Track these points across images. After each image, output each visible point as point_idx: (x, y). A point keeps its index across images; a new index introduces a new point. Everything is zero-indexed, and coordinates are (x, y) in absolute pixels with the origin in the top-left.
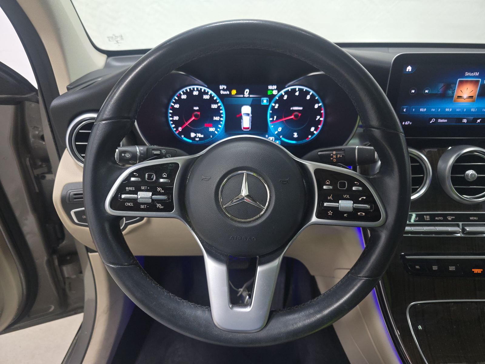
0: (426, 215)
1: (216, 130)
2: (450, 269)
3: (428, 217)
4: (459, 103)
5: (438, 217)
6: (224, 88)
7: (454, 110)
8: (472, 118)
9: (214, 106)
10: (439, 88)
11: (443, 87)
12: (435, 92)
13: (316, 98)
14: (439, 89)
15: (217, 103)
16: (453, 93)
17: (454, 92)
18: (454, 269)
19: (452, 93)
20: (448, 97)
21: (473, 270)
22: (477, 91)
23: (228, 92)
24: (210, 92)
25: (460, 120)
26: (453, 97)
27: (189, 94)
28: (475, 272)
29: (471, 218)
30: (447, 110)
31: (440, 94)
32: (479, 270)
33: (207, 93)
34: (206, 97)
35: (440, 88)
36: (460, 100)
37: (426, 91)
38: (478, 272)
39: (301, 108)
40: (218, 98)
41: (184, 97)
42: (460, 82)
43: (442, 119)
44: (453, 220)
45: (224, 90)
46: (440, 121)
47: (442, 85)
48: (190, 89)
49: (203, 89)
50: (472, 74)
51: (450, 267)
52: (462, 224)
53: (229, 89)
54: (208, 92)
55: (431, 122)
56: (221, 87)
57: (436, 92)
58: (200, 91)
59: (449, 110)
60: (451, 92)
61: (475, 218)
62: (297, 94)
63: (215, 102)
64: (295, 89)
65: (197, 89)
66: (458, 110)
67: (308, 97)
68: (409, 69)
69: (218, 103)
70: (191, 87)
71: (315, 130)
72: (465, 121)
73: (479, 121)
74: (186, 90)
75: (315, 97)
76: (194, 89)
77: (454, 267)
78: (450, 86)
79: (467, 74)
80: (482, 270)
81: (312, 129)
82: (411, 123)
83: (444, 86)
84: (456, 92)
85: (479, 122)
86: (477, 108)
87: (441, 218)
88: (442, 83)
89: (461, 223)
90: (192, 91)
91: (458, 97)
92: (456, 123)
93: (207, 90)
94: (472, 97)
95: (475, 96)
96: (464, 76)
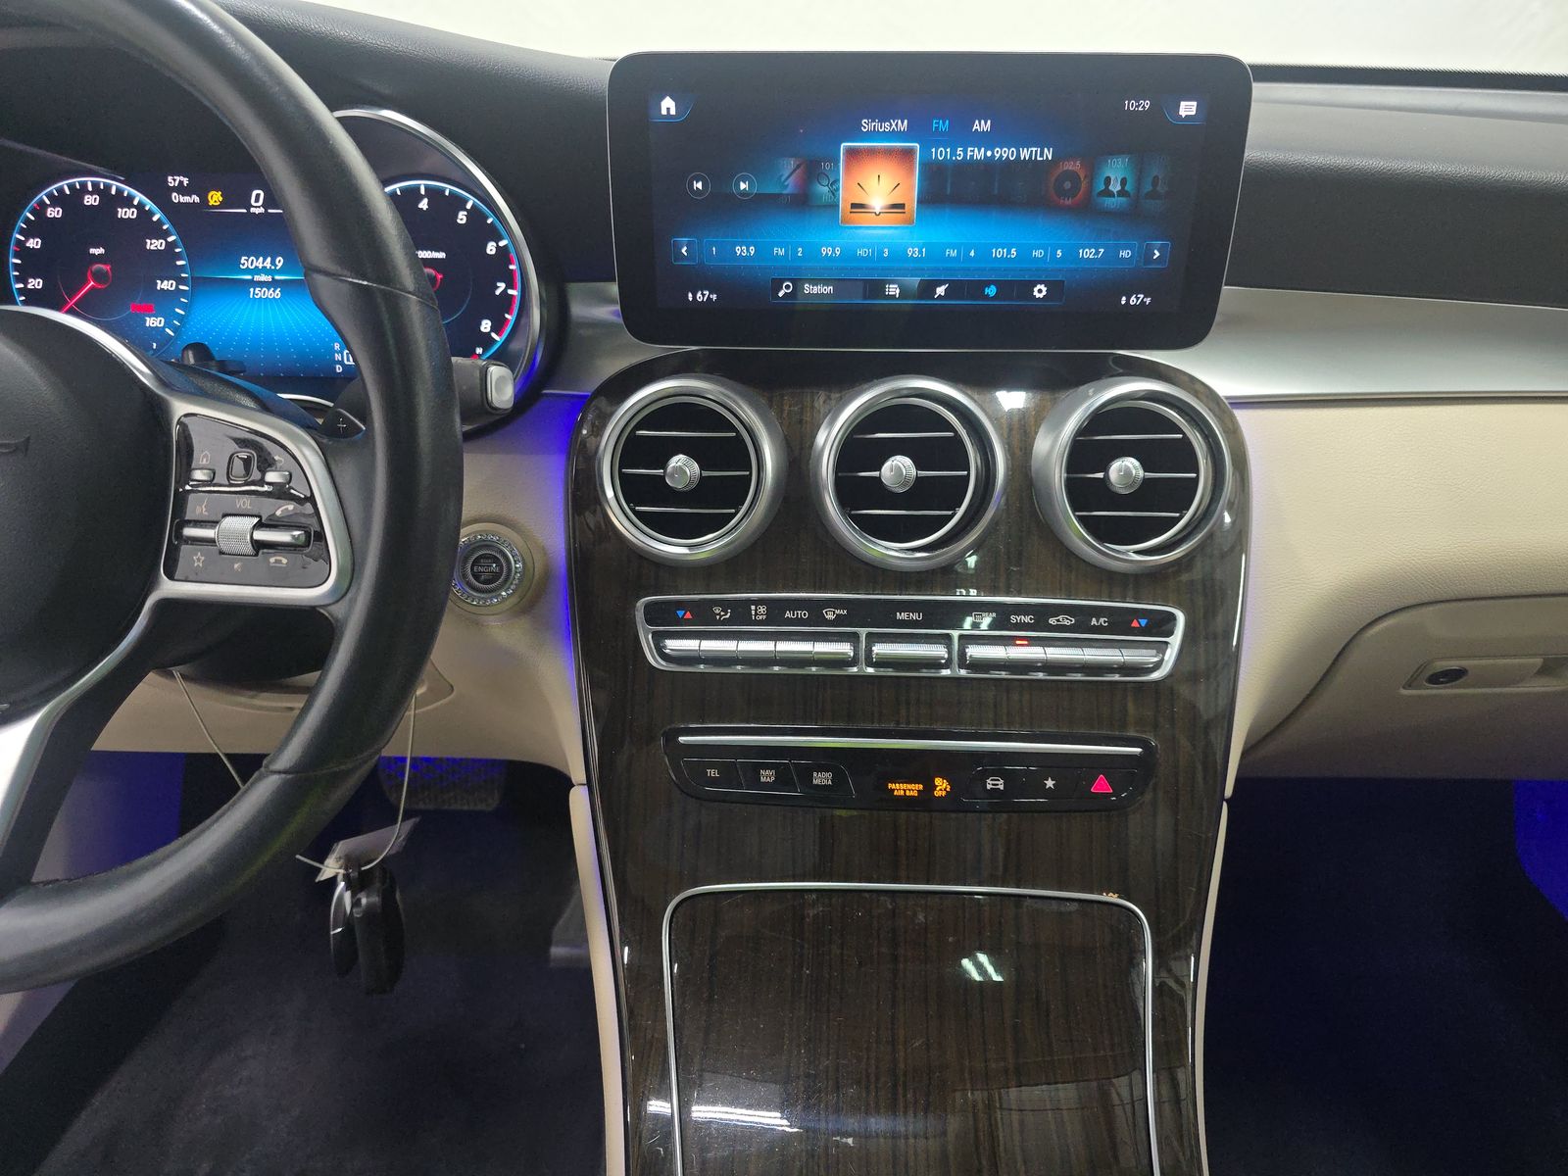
0: (758, 602)
1: (168, 324)
2: (815, 782)
3: (762, 609)
4: (856, 228)
5: (793, 610)
6: (181, 182)
7: (848, 255)
8: (914, 281)
9: (155, 245)
10: (782, 176)
11: (795, 170)
12: (772, 189)
13: (489, 221)
14: (783, 179)
15: (165, 235)
16: (834, 192)
17: (838, 189)
18: (830, 782)
19: (831, 194)
20: (819, 206)
21: (890, 786)
22: (913, 187)
23: (196, 199)
24: (139, 197)
25: (876, 287)
26: (835, 206)
27: (70, 202)
28: (896, 793)
29: (902, 616)
30: (826, 251)
31: (792, 195)
32: (909, 786)
33: (128, 202)
34: (126, 213)
35: (786, 176)
36: (860, 217)
37: (743, 186)
38: (908, 793)
39: (441, 255)
40: (164, 219)
41: (54, 213)
42: (852, 153)
43: (814, 282)
44: (838, 621)
45: (181, 190)
46: (808, 288)
47: (792, 163)
48: (71, 187)
49: (115, 186)
50: (886, 127)
51: (815, 774)
52: (869, 635)
53: (199, 187)
54: (131, 198)
55: (781, 294)
56: (173, 181)
57: (776, 191)
58: (104, 193)
59: (834, 251)
60: (827, 188)
61: (914, 616)
62: (424, 205)
63: (158, 232)
64: (418, 188)
65: (95, 185)
66: (861, 252)
67: (462, 218)
68: (668, 105)
69: (167, 233)
70: (76, 181)
71: (493, 329)
72: (893, 290)
73: (941, 290)
74: (60, 190)
75: (487, 218)
76: (83, 185)
77: (829, 775)
78: (815, 169)
79: (867, 125)
80: (921, 787)
81: (486, 326)
82: (714, 297)
83: (798, 167)
84: (846, 189)
85: (943, 294)
86: (924, 245)
87: (803, 614)
88: (792, 157)
89: (863, 632)
90: (80, 192)
91: (854, 206)
92: (865, 298)
93: (127, 190)
94: (902, 206)
95: (912, 204)
96: (856, 133)
